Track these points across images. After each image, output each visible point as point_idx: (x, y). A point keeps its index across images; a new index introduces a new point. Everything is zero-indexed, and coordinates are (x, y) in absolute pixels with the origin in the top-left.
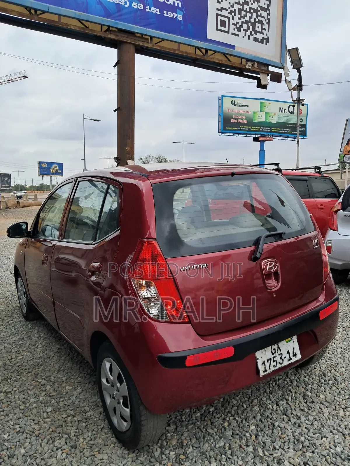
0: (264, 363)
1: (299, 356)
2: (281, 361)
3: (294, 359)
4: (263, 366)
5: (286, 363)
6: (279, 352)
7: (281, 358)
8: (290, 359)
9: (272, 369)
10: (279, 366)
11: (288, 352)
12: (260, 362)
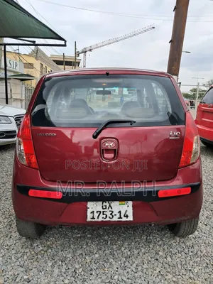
0: (93, 212)
1: (131, 218)
2: (111, 217)
3: (124, 219)
4: (92, 215)
5: (115, 219)
6: (110, 209)
7: (111, 214)
8: (120, 218)
9: (100, 219)
10: (108, 219)
11: (120, 212)
12: (89, 211)
